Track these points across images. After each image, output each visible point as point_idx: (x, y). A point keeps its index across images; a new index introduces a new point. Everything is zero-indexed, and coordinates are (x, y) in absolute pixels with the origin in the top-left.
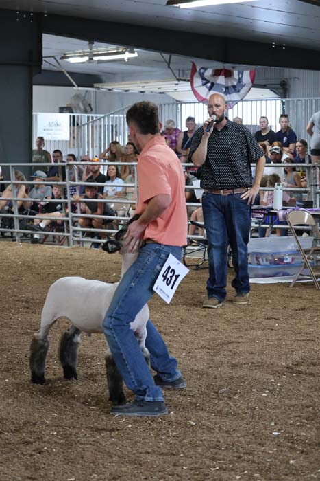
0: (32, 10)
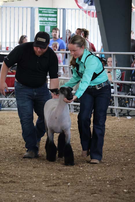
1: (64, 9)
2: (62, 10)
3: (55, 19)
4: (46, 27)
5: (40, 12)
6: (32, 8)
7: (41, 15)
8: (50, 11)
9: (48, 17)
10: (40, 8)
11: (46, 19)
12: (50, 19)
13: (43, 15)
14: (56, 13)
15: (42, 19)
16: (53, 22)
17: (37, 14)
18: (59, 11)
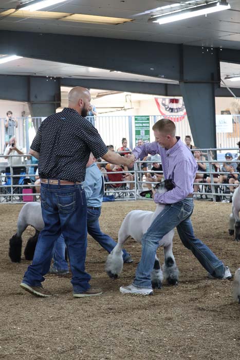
0: (212, 46)
1: (154, 116)
2: (153, 117)
3: (148, 125)
4: (141, 131)
5: (136, 119)
6: (129, 117)
7: (136, 122)
8: (143, 118)
9: (142, 123)
10: (135, 116)
11: (141, 125)
12: (144, 125)
13: (139, 122)
14: (148, 119)
15: (137, 125)
16: (146, 127)
17: (133, 121)
18: (150, 118)
